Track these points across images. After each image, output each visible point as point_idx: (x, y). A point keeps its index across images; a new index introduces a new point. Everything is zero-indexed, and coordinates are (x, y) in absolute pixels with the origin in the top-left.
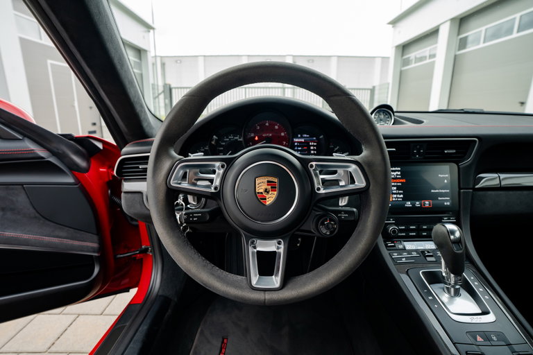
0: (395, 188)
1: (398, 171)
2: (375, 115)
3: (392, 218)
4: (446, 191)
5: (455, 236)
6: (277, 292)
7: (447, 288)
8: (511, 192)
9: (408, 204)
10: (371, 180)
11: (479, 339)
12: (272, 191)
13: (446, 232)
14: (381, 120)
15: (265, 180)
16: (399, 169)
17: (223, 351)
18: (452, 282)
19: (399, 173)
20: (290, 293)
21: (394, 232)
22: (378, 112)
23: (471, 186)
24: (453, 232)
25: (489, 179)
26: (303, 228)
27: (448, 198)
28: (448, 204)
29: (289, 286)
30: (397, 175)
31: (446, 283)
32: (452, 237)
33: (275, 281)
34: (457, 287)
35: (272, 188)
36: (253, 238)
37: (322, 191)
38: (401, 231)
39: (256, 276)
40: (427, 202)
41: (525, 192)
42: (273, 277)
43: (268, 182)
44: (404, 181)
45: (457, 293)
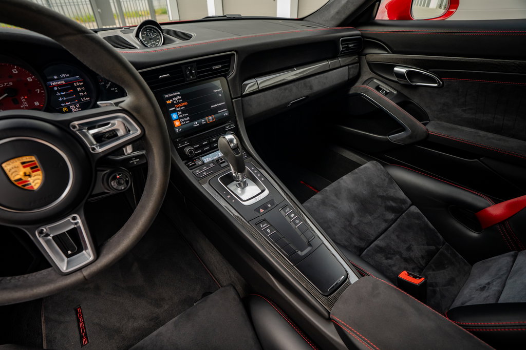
0: (180, 113)
1: (178, 95)
2: (142, 34)
3: (185, 141)
4: (222, 103)
5: (233, 143)
6: (93, 264)
7: (239, 184)
8: (266, 92)
9: (196, 124)
10: (144, 125)
11: (262, 211)
12: (33, 172)
13: (227, 143)
14: (151, 39)
15: (17, 162)
16: (179, 93)
17: (81, 320)
18: (240, 178)
19: (180, 97)
20: (107, 258)
21: (191, 152)
22: (145, 30)
23: (239, 95)
24: (231, 141)
25: (251, 85)
26: (94, 192)
27: (226, 110)
28: (227, 114)
29: (104, 252)
30: (178, 99)
31: (237, 181)
32: (232, 145)
33: (88, 255)
34: (245, 180)
35: (31, 168)
36: (39, 227)
37: (99, 150)
38: (196, 149)
39: (63, 260)
40: (210, 118)
41: (274, 90)
42: (84, 252)
43: (23, 163)
44: (186, 104)
45: (245, 185)
